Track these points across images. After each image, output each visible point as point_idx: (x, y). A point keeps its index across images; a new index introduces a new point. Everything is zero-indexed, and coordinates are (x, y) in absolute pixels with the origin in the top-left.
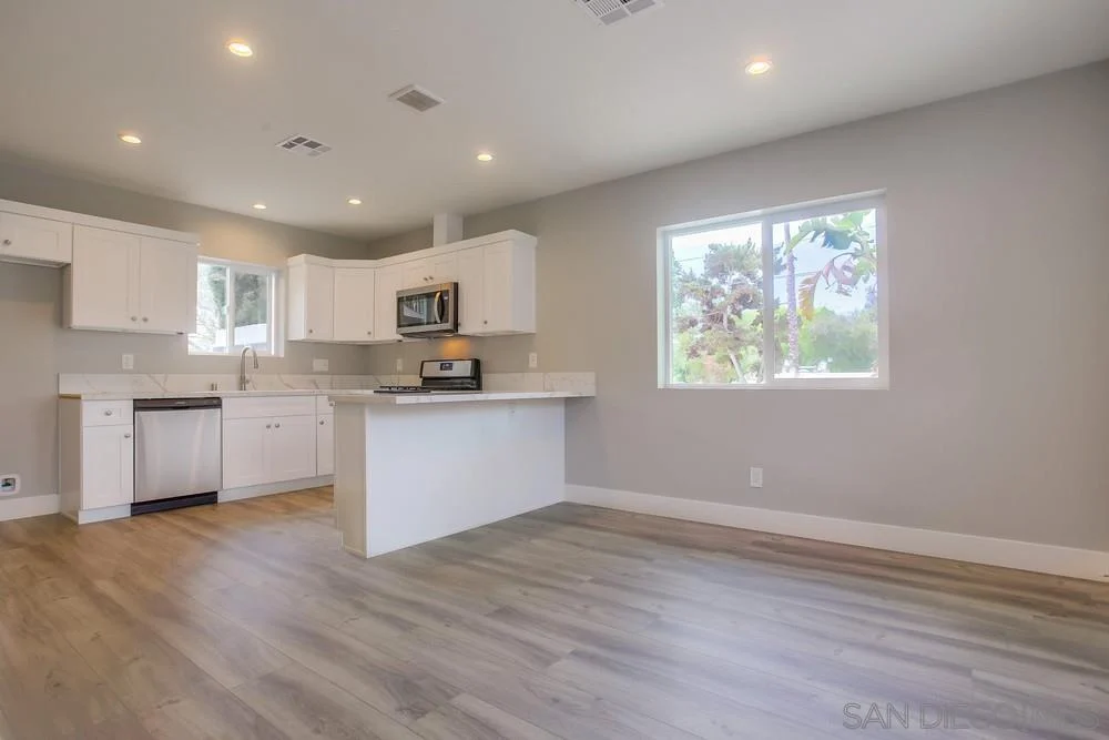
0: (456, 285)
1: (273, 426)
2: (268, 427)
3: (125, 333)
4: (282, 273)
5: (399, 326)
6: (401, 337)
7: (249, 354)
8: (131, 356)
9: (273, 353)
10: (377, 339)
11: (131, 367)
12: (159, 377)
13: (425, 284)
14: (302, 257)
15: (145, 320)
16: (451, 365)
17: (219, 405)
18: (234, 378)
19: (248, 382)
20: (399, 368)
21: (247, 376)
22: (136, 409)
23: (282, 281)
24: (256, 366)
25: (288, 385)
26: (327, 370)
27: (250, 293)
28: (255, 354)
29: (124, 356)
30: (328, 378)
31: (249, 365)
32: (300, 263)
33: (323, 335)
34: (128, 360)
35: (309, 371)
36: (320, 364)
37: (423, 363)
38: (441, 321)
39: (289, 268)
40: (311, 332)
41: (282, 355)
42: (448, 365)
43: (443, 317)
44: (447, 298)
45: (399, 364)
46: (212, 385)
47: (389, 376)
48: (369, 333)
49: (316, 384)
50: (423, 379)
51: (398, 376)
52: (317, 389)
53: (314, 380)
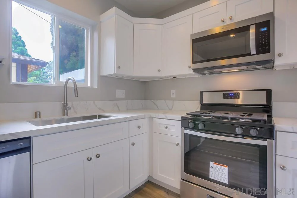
1: (94, 158)
2: (89, 159)
4: (96, 27)
5: (194, 62)
6: (191, 72)
7: (71, 84)
9: (89, 85)
10: (164, 75)
16: (238, 94)
17: (28, 149)
18: (58, 105)
19: (70, 108)
20: (173, 96)
21: (69, 104)
23: (96, 35)
24: (77, 96)
25: (100, 109)
26: (124, 96)
27: (74, 53)
31: (71, 94)
33: (127, 72)
35: (113, 98)
36: (120, 93)
37: (202, 93)
38: (258, 52)
39: (101, 22)
40: (119, 67)
41: (96, 86)
42: (233, 94)
43: (260, 49)
44: (265, 29)
45: (173, 93)
46: (36, 113)
47: (164, 101)
48: (159, 71)
49: (118, 107)
50: (201, 105)
51: (172, 101)
52: (119, 111)
53: (116, 104)
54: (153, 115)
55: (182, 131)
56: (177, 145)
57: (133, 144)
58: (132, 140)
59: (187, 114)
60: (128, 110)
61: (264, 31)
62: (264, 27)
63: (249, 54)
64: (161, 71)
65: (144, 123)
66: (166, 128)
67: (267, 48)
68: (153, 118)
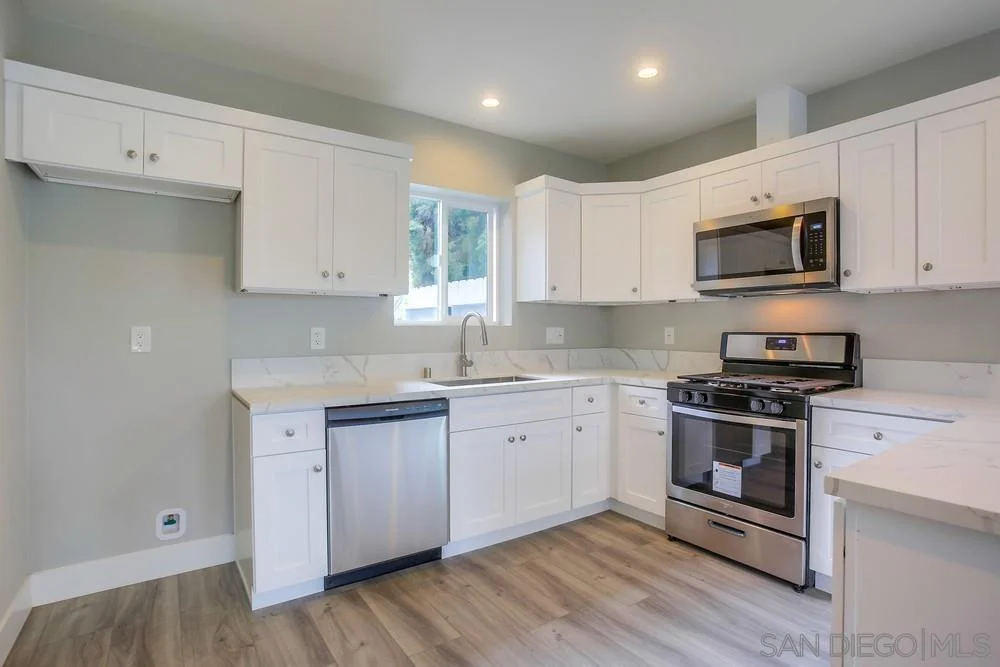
0: (838, 203)
1: (517, 440)
2: (512, 440)
3: (314, 297)
5: (699, 278)
6: (697, 295)
8: (322, 330)
9: (495, 319)
10: (646, 299)
11: (322, 346)
12: (358, 360)
13: (753, 208)
14: (541, 181)
15: (341, 276)
16: (794, 341)
17: (445, 412)
18: (452, 357)
19: (473, 364)
21: (470, 356)
22: (330, 423)
24: (485, 342)
25: (516, 365)
26: (561, 341)
28: (482, 322)
29: (314, 330)
30: (563, 353)
31: (474, 339)
32: (538, 190)
33: (568, 295)
34: (319, 337)
35: (540, 345)
36: (554, 335)
37: (725, 336)
38: (807, 268)
39: (516, 198)
40: (554, 289)
41: (508, 322)
42: (784, 341)
43: (811, 261)
44: (819, 226)
45: (669, 334)
46: (425, 370)
47: (650, 351)
48: (635, 290)
49: (550, 363)
50: (725, 361)
51: (666, 352)
52: (552, 370)
53: (547, 357)
54: (619, 378)
55: (670, 408)
56: (661, 434)
57: (579, 429)
58: (578, 422)
59: (679, 377)
60: (569, 370)
61: (816, 230)
62: (817, 222)
63: (792, 271)
64: (639, 291)
65: (602, 393)
66: (642, 403)
67: (821, 260)
68: (619, 384)
